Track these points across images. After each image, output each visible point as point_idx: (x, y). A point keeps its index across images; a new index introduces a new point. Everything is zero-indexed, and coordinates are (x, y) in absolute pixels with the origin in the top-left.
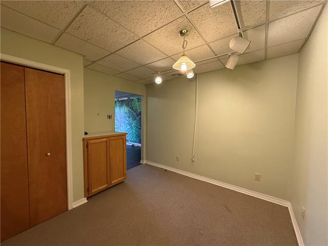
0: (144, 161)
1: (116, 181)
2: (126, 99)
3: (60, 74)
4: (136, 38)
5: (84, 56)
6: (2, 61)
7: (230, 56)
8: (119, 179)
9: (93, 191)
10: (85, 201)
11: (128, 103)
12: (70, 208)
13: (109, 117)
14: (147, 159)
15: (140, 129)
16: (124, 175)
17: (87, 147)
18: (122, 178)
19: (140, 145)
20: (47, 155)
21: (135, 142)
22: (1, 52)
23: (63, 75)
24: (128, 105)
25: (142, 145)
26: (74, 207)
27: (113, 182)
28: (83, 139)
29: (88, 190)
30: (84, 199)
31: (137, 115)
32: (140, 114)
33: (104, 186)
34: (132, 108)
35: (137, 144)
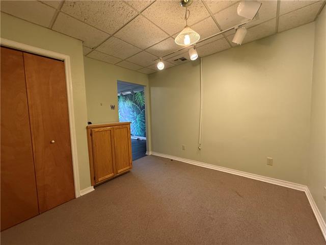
0: (150, 153)
1: (122, 170)
2: (129, 93)
3: (60, 60)
4: (135, 13)
5: (83, 42)
6: (2, 46)
7: (236, 30)
8: (125, 169)
9: (100, 179)
10: (92, 189)
11: (131, 97)
12: (77, 196)
13: (113, 107)
14: (152, 150)
15: (144, 122)
16: (130, 164)
17: (91, 135)
18: (128, 167)
19: (145, 138)
20: (51, 143)
21: (140, 136)
22: (1, 37)
23: (63, 61)
24: (131, 100)
25: (147, 138)
26: (82, 195)
27: (119, 171)
28: (87, 127)
29: (94, 178)
30: (91, 187)
31: (140, 109)
32: (144, 107)
33: (111, 175)
34: (136, 102)
35: (142, 138)
